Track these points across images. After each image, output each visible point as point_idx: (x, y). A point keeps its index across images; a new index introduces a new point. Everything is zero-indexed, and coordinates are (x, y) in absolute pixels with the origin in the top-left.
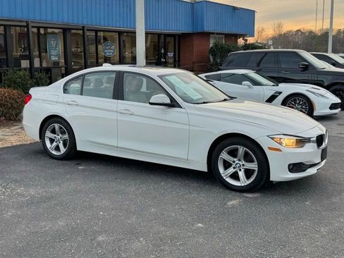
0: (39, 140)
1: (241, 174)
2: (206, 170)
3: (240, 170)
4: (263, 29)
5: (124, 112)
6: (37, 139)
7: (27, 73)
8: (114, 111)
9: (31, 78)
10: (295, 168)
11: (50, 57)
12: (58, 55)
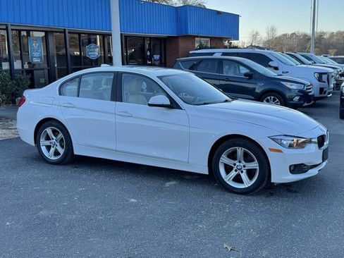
0: (34, 145)
1: (244, 176)
2: (207, 173)
3: (242, 172)
4: (257, 33)
5: (122, 114)
6: (32, 143)
7: (8, 75)
8: (112, 114)
9: (11, 79)
10: (296, 169)
11: (32, 59)
12: (40, 57)
